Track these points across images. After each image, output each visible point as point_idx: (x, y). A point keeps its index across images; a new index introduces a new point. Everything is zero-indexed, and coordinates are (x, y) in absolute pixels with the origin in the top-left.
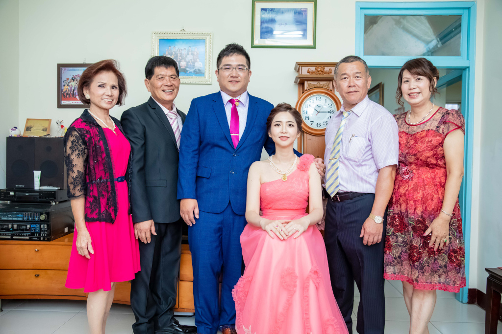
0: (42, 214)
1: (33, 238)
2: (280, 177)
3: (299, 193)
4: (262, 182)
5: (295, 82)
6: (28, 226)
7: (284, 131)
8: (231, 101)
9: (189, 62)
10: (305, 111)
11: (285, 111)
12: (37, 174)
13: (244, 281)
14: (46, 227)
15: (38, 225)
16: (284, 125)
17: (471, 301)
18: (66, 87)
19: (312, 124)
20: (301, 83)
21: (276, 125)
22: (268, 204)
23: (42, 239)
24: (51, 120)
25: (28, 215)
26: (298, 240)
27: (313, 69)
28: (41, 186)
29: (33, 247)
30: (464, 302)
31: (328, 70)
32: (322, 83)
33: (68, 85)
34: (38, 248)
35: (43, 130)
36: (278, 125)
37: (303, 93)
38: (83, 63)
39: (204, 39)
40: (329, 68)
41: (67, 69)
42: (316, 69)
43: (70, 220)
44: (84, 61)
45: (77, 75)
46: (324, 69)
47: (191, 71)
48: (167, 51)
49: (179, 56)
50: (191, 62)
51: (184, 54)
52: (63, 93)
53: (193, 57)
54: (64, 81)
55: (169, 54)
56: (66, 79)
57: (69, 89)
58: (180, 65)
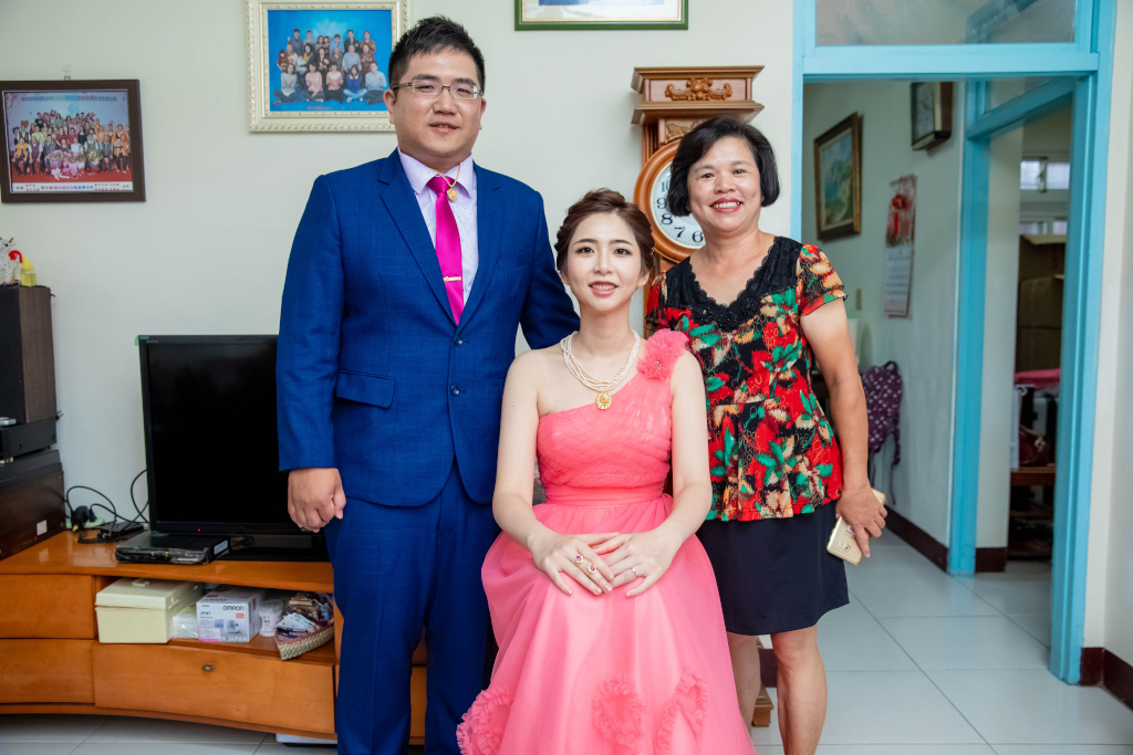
2: (588, 399)
3: (643, 442)
4: (544, 411)
5: (635, 121)
7: (604, 267)
8: (434, 185)
9: (350, 72)
11: (608, 211)
13: (490, 706)
16: (605, 250)
17: (1088, 679)
18: (21, 146)
19: (679, 236)
20: (649, 124)
21: (580, 251)
22: (560, 473)
27: (680, 86)
30: (1070, 680)
31: (721, 87)
33: (26, 141)
36: (587, 250)
37: (655, 150)
38: (62, 78)
39: (387, 7)
40: (725, 82)
41: (20, 95)
42: (688, 86)
43: (55, 501)
44: (67, 74)
45: (49, 112)
46: (710, 85)
47: (356, 96)
48: (290, 43)
49: (322, 57)
50: (354, 71)
51: (337, 51)
52: (14, 160)
53: (361, 57)
54: (14, 130)
55: (295, 50)
56: (19, 125)
57: (30, 150)
58: (328, 82)
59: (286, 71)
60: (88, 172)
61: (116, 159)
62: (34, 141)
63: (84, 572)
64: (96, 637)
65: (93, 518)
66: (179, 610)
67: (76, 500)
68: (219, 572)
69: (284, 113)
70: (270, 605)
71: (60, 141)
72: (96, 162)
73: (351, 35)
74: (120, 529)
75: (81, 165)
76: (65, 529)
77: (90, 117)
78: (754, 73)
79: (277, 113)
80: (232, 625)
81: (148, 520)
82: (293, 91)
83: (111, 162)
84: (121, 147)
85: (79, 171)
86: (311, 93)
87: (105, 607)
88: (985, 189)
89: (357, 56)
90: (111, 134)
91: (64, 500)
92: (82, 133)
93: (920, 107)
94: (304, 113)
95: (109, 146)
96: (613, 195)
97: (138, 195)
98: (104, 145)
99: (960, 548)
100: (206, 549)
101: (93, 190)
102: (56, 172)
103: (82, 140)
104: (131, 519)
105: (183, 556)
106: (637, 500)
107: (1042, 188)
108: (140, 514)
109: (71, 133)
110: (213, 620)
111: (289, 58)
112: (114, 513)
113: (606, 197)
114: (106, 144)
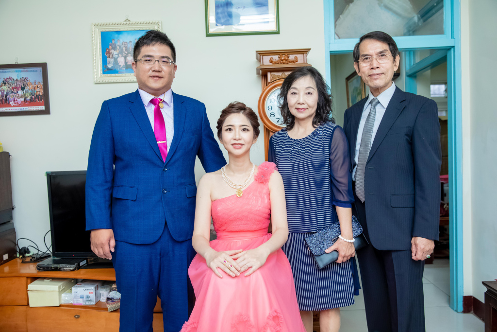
3: (257, 211)
4: (213, 199)
5: (258, 73)
7: (237, 137)
10: (270, 107)
11: (238, 112)
16: (237, 130)
17: (466, 310)
19: (278, 122)
20: (264, 74)
21: (227, 130)
26: (254, 276)
27: (276, 58)
30: (459, 311)
31: (293, 58)
37: (267, 85)
38: (14, 63)
40: (295, 55)
42: (279, 58)
43: (12, 245)
44: (16, 61)
45: (9, 77)
46: (288, 57)
48: (111, 45)
49: (124, 50)
51: (130, 48)
55: (113, 48)
58: (127, 60)
59: (109, 57)
60: (26, 102)
61: (37, 97)
62: (2, 90)
63: (23, 276)
64: (28, 304)
65: (29, 252)
66: (65, 291)
67: (22, 244)
68: (82, 274)
69: (109, 75)
70: (105, 288)
71: (13, 90)
72: (29, 98)
74: (38, 257)
75: (23, 99)
76: (16, 257)
77: (26, 79)
78: (307, 51)
79: (105, 75)
80: (88, 297)
81: (52, 252)
82: (112, 65)
83: (35, 98)
84: (39, 91)
85: (22, 102)
86: (120, 66)
87: (32, 291)
90: (35, 86)
91: (16, 244)
92: (23, 86)
95: (34, 91)
96: (240, 105)
97: (47, 112)
98: (32, 91)
100: (76, 264)
101: (28, 110)
102: (12, 103)
103: (23, 89)
104: (45, 252)
105: (66, 268)
106: (255, 236)
108: (48, 249)
109: (18, 86)
110: (79, 295)
111: (110, 51)
112: (38, 250)
113: (237, 106)
114: (33, 90)
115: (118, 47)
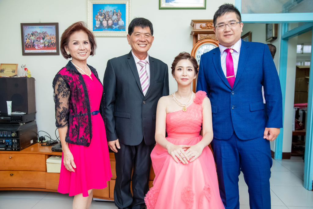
0: (13, 132)
1: (8, 149)
2: (180, 109)
3: (195, 121)
4: (168, 112)
5: (191, 34)
6: (4, 141)
7: (185, 74)
9: (114, 21)
11: (186, 59)
12: (9, 104)
13: (154, 193)
14: (16, 141)
15: (11, 140)
16: (185, 70)
18: (28, 40)
20: (195, 35)
21: (178, 69)
22: (172, 129)
23: (14, 150)
24: (18, 64)
25: (3, 133)
27: (204, 25)
28: (12, 112)
29: (8, 155)
30: (309, 189)
32: (210, 35)
33: (29, 39)
34: (11, 156)
35: (12, 72)
36: (180, 69)
37: (197, 42)
38: (39, 22)
39: (125, 3)
41: (28, 27)
42: (206, 25)
43: (35, 135)
44: (40, 21)
45: (35, 31)
47: (116, 27)
48: (99, 13)
49: (107, 16)
50: (115, 20)
51: (111, 15)
52: (26, 44)
53: (117, 17)
54: (26, 36)
55: (100, 15)
56: (27, 35)
57: (30, 41)
58: (108, 23)
59: (97, 20)
60: (45, 47)
61: (52, 44)
62: (31, 39)
63: (43, 153)
64: (46, 171)
65: (45, 139)
67: (41, 134)
69: (97, 32)
71: (38, 39)
72: (47, 45)
73: (115, 11)
74: (52, 142)
75: (43, 45)
76: (37, 142)
77: (46, 32)
79: (95, 32)
82: (99, 26)
83: (51, 45)
84: (53, 41)
85: (42, 47)
86: (104, 26)
87: (49, 163)
88: (286, 53)
89: (116, 16)
90: (51, 37)
91: (37, 134)
92: (43, 37)
93: (268, 30)
94: (102, 32)
96: (187, 54)
97: (58, 53)
99: (278, 153)
101: (46, 52)
102: (36, 47)
103: (43, 39)
104: (55, 140)
106: (192, 137)
107: (302, 52)
108: (58, 139)
109: (41, 37)
111: (98, 17)
112: (50, 138)
113: (185, 55)
114: (50, 40)
115: (103, 14)
